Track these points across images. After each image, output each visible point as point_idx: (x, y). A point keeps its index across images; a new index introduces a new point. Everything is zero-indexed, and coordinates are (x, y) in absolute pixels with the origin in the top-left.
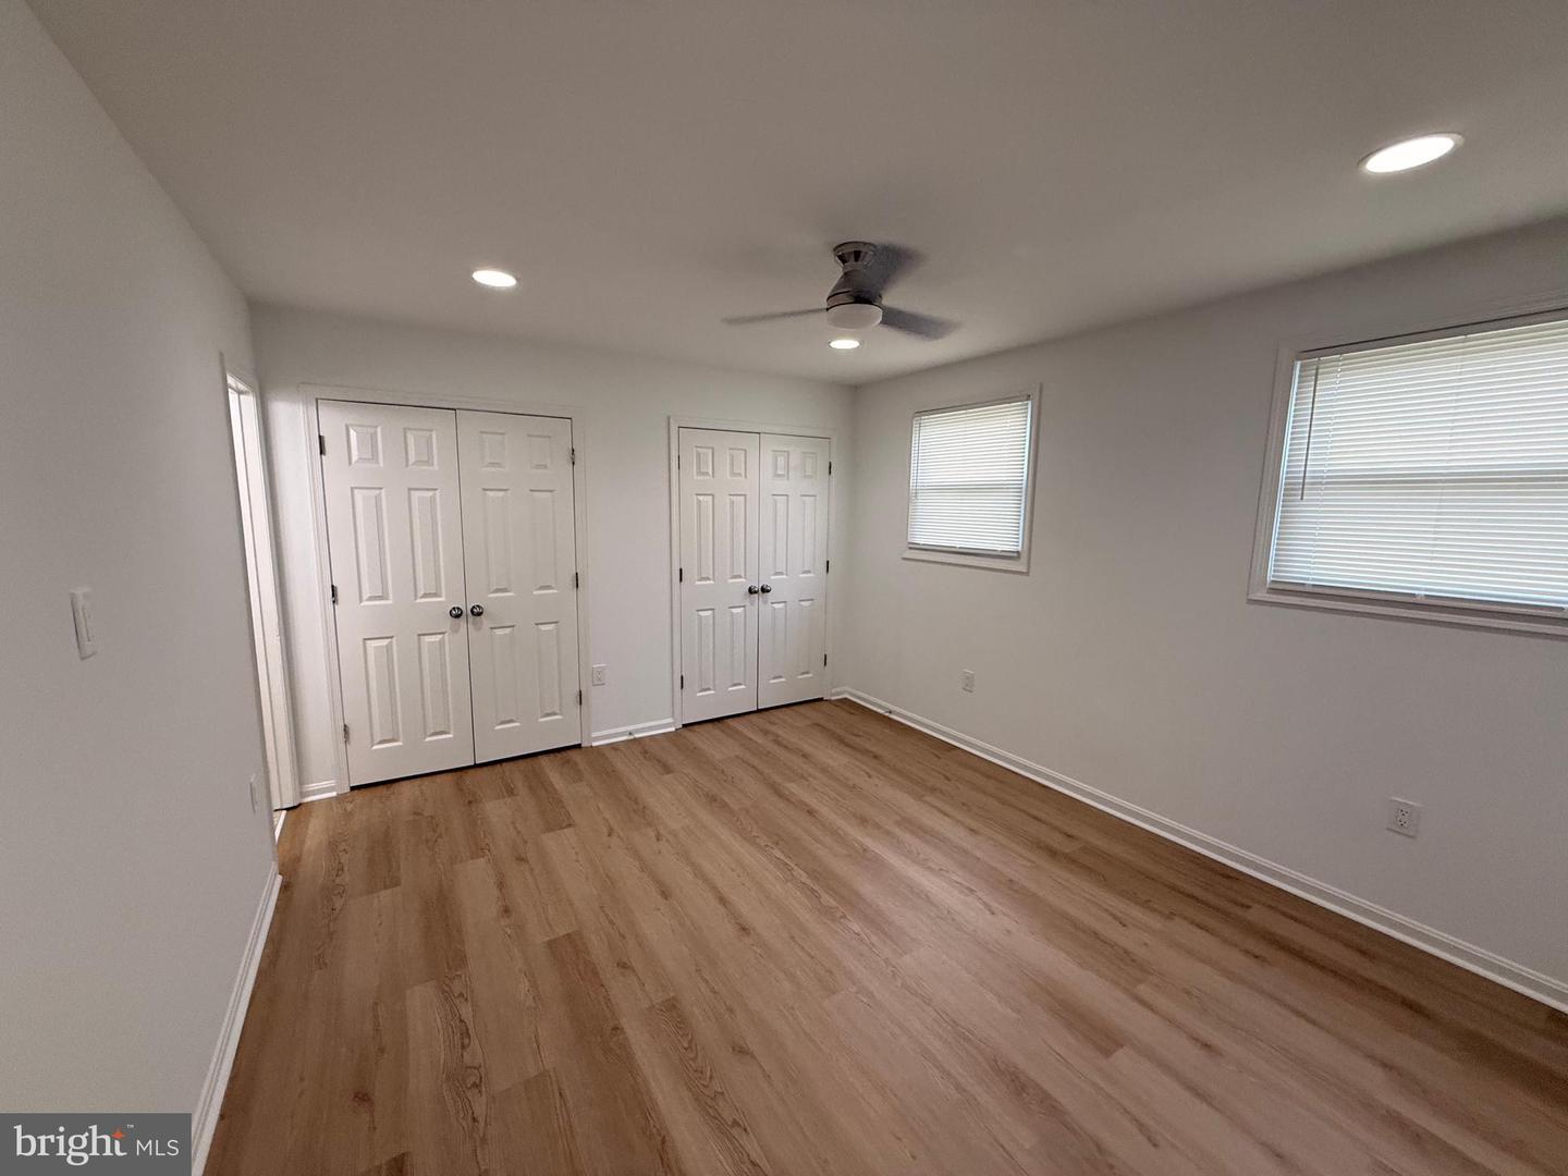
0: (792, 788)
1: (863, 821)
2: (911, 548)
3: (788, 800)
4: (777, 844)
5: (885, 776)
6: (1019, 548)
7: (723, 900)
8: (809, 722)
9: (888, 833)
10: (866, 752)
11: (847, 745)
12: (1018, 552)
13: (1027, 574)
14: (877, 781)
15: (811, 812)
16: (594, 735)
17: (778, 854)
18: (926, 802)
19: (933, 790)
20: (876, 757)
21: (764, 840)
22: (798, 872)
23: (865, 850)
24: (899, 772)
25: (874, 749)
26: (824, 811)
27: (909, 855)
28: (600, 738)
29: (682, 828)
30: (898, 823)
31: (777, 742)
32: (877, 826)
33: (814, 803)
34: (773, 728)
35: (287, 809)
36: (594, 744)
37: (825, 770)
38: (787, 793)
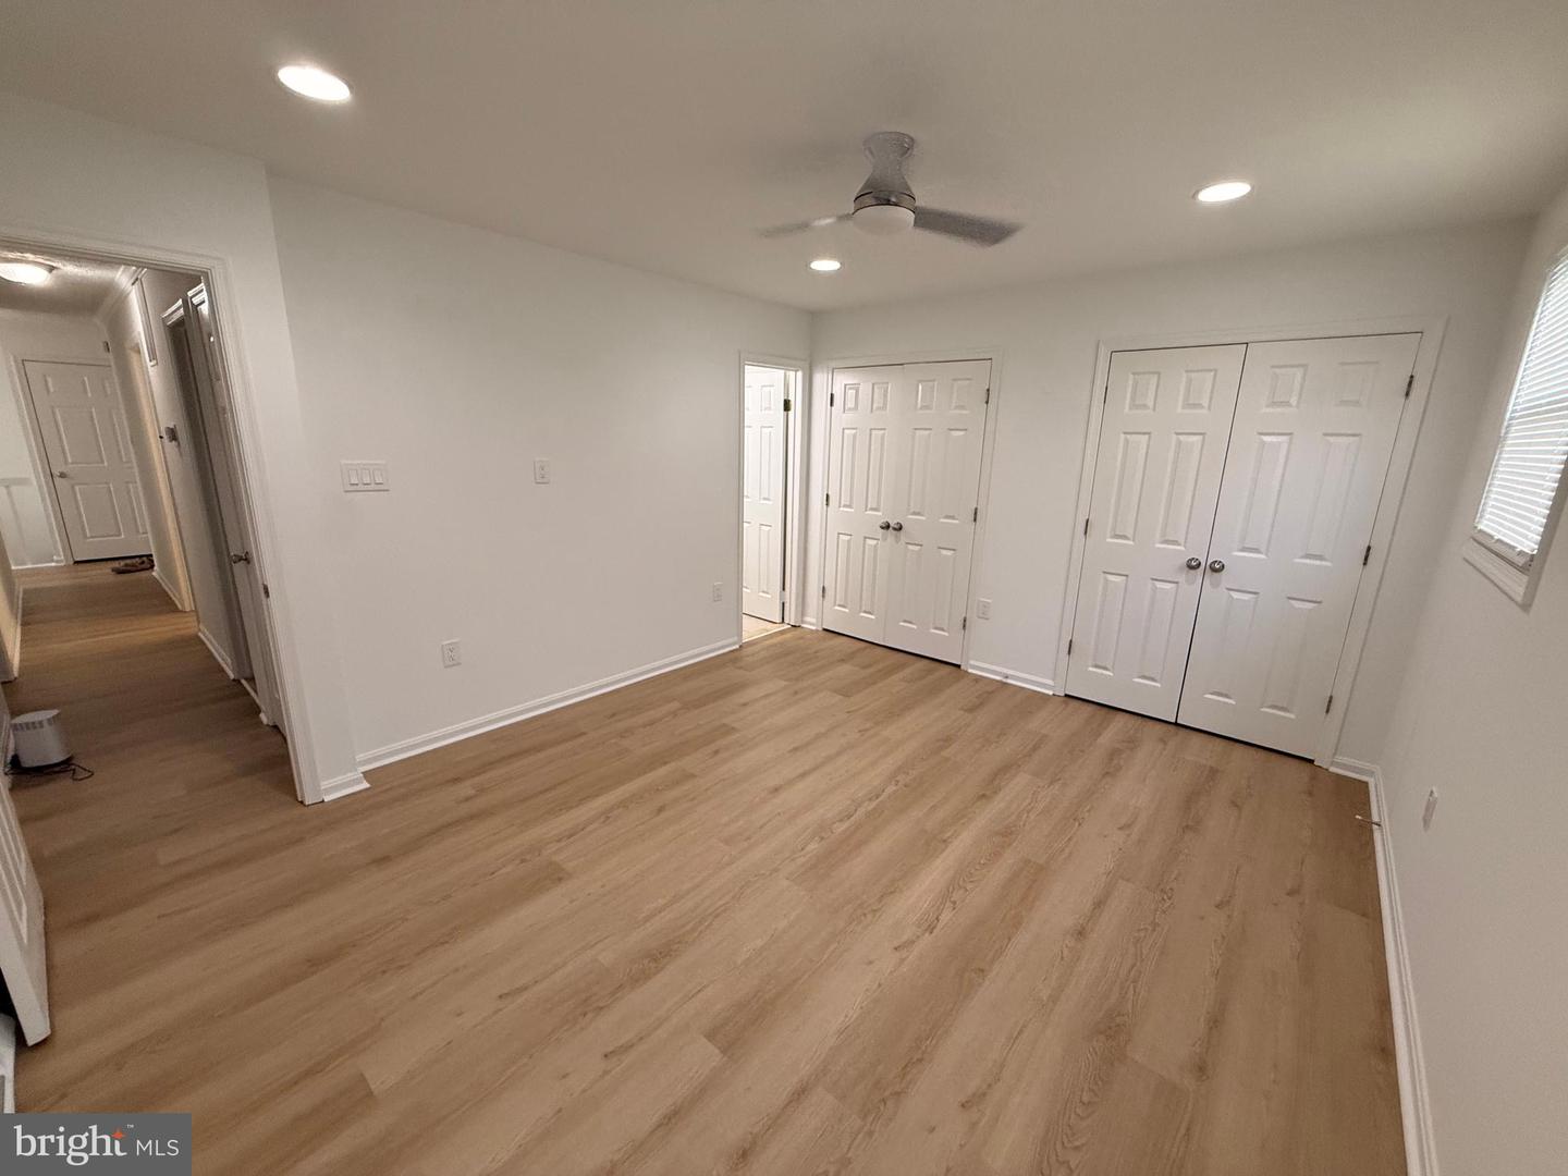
16: (972, 662)
28: (976, 666)
35: (793, 626)
36: (970, 671)
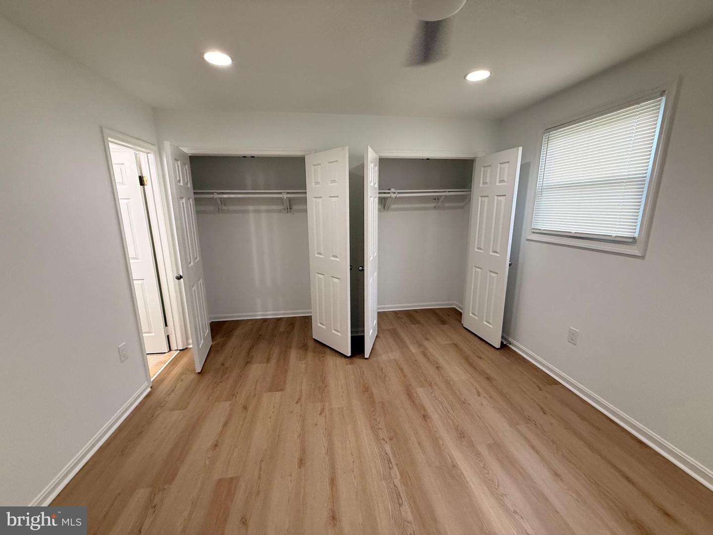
0: (421, 393)
1: (461, 435)
2: (533, 232)
3: (413, 402)
4: (391, 439)
5: (491, 397)
6: (636, 235)
7: (333, 481)
8: (451, 343)
9: (478, 454)
10: (483, 373)
11: (471, 364)
12: (634, 238)
13: (643, 257)
14: (485, 402)
15: (425, 417)
17: (388, 448)
18: (518, 431)
19: (528, 420)
20: (489, 378)
21: (383, 434)
22: (395, 471)
23: (454, 466)
24: (504, 396)
25: (488, 371)
26: (435, 416)
27: (490, 484)
29: (339, 408)
30: (490, 447)
31: (424, 354)
32: (471, 445)
33: (430, 409)
34: (426, 343)
35: (180, 350)
37: (448, 383)
38: (415, 395)
